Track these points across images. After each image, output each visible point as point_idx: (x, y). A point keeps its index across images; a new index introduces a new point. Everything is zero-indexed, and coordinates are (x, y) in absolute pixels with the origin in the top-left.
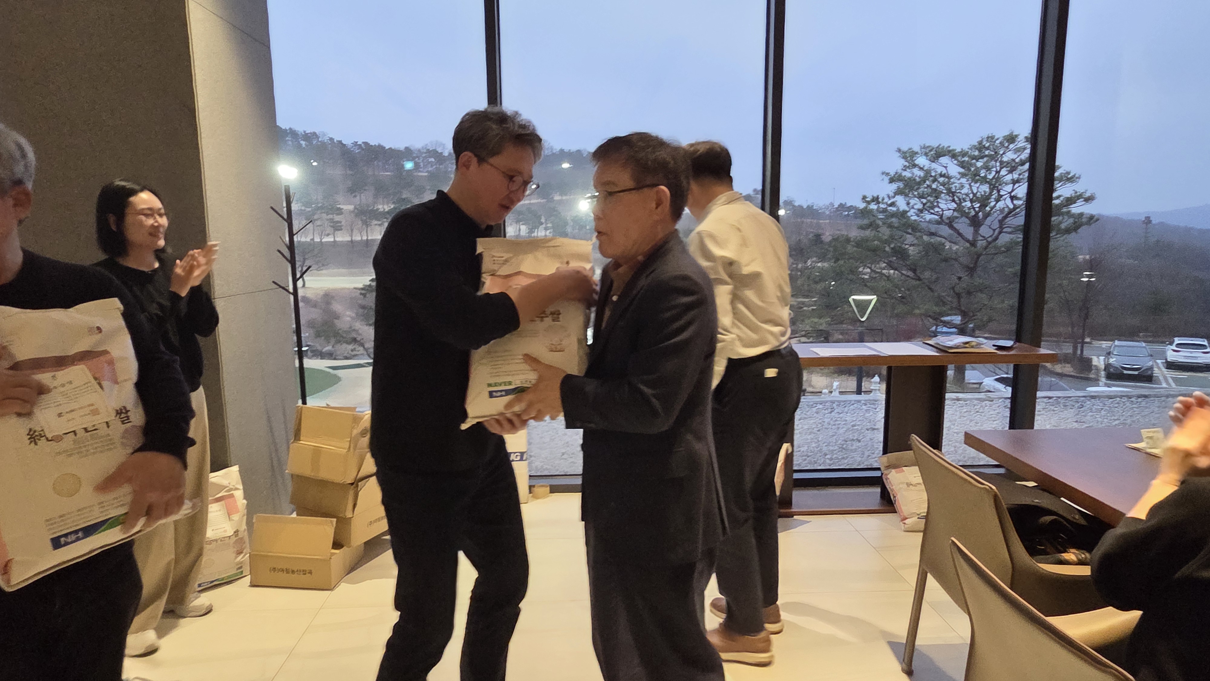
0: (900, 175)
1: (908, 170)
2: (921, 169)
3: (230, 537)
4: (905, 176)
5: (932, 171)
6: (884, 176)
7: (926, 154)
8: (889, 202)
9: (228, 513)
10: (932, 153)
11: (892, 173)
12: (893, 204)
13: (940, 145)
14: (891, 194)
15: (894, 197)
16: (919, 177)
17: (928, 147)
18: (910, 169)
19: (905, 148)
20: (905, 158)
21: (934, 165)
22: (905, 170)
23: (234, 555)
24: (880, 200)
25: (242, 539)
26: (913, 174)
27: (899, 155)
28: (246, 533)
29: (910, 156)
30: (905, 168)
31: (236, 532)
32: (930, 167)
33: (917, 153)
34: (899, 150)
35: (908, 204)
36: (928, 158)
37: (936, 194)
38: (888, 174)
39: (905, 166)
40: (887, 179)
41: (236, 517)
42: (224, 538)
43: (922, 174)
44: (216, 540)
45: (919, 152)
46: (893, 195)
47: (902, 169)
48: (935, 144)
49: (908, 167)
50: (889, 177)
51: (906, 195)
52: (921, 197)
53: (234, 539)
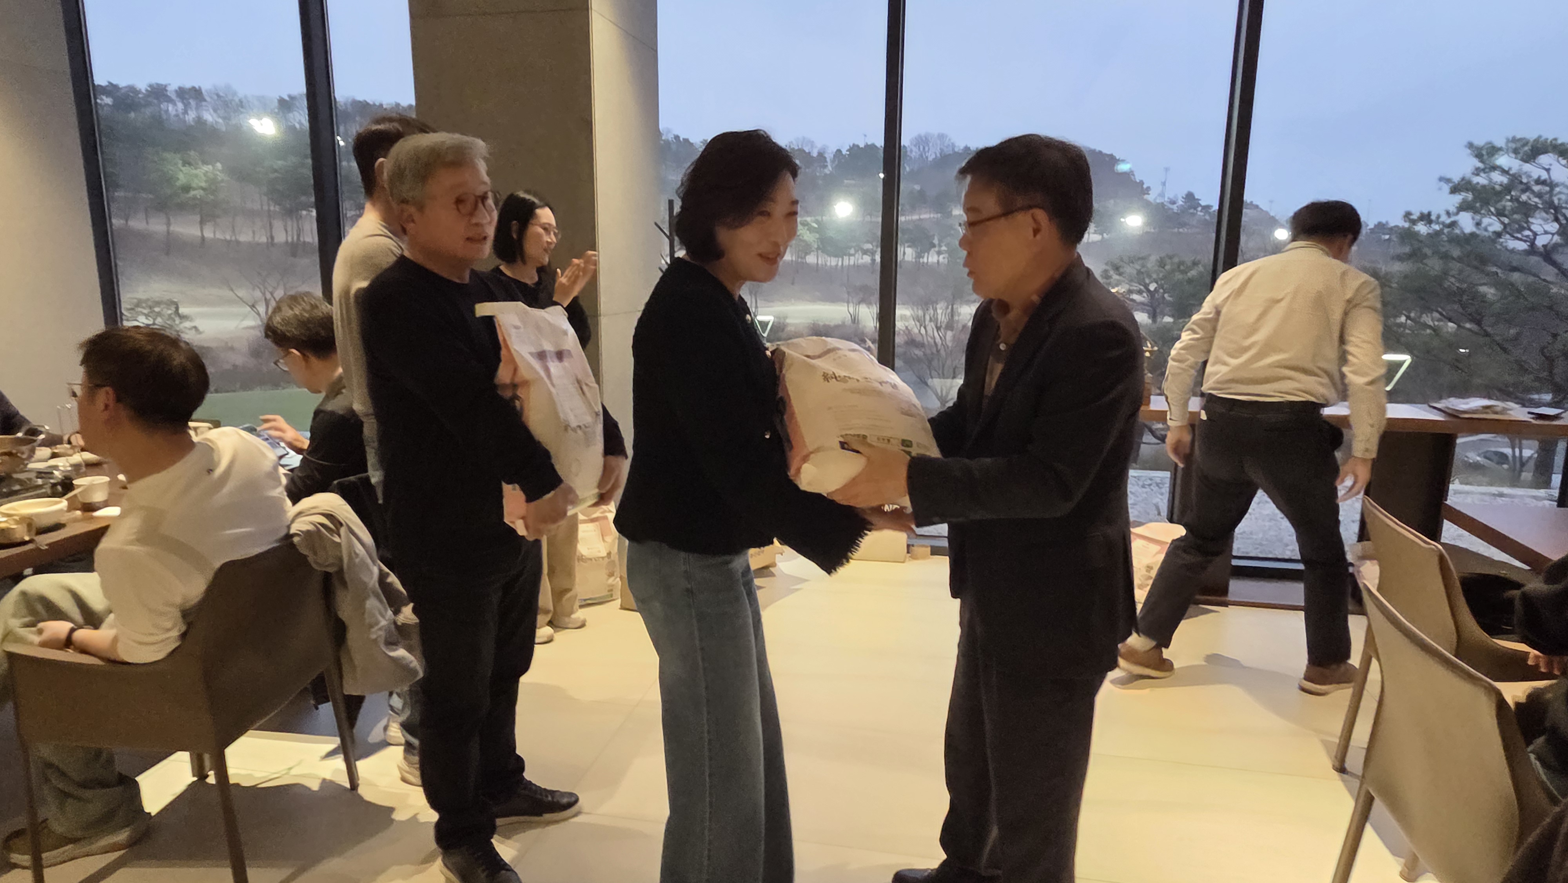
0: (1469, 182)
1: (1482, 174)
2: (1505, 172)
3: (603, 558)
4: (1478, 183)
5: (1523, 177)
6: (1442, 183)
7: (1516, 151)
8: (1448, 221)
9: (602, 535)
10: (1526, 148)
11: (1456, 179)
12: (1453, 224)
13: (1540, 137)
14: (1452, 209)
15: (1457, 213)
16: (1501, 185)
17: (1520, 140)
18: (1485, 173)
19: (1480, 142)
20: (1479, 156)
21: (1527, 167)
22: (1478, 175)
23: (606, 577)
24: (1433, 217)
25: (613, 561)
26: (1490, 180)
27: (1469, 151)
28: (617, 556)
29: (1488, 154)
30: (1477, 172)
31: (609, 554)
32: (1521, 170)
33: (1500, 149)
34: (1470, 145)
35: (1478, 224)
36: (1519, 156)
37: (1527, 210)
38: (1448, 181)
39: (1477, 169)
40: (1446, 188)
41: (609, 539)
42: (599, 558)
43: (1504, 180)
44: (591, 559)
45: (1504, 146)
46: (1455, 210)
47: (1473, 174)
48: (1531, 136)
49: (1483, 170)
50: (1451, 185)
51: (1476, 211)
52: (1500, 214)
53: (606, 560)
